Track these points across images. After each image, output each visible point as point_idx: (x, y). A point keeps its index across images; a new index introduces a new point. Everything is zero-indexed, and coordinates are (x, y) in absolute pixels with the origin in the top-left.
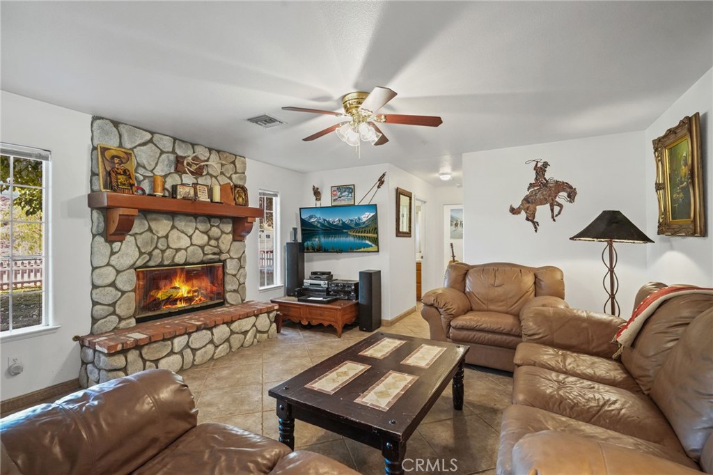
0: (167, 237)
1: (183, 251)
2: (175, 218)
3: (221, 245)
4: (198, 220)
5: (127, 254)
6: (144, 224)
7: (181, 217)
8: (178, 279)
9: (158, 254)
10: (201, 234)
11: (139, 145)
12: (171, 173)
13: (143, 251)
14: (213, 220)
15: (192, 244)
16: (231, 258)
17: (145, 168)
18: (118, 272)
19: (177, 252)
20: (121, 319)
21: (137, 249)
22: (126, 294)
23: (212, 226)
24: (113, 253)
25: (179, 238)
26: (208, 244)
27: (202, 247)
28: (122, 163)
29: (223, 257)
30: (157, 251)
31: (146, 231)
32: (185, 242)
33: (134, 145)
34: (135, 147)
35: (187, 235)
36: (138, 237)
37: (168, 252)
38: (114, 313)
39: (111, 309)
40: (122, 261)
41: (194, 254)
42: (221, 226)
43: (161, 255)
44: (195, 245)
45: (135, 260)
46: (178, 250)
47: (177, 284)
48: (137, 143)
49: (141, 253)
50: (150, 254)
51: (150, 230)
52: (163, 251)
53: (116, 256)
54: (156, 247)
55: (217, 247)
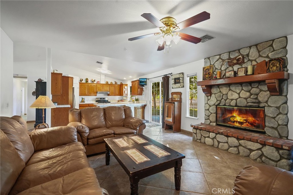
0: (227, 94)
1: (234, 100)
2: (230, 86)
3: (259, 98)
4: (243, 86)
5: (212, 100)
6: (218, 90)
7: (233, 85)
8: (235, 112)
9: (223, 101)
10: (245, 92)
11: (216, 62)
12: (228, 67)
13: (218, 99)
14: (252, 84)
15: (240, 97)
16: (269, 106)
17: (218, 69)
18: (210, 106)
19: (232, 101)
20: (211, 122)
21: (216, 99)
22: (212, 114)
23: (252, 88)
24: (208, 100)
25: (232, 95)
26: (250, 97)
27: (246, 99)
28: (209, 70)
29: (262, 105)
30: (223, 100)
31: (219, 92)
32: (236, 96)
33: (214, 63)
34: (215, 63)
35: (237, 93)
36: (216, 94)
37: (228, 100)
38: (209, 119)
39: (208, 117)
40: (211, 103)
41: (240, 102)
42: (259, 87)
43: (225, 101)
44: (241, 98)
45: (215, 102)
46: (232, 100)
47: (235, 114)
48: (215, 61)
49: (217, 100)
50: (220, 101)
51: (220, 92)
52: (226, 100)
53: (209, 101)
54: (222, 98)
55: (256, 98)
